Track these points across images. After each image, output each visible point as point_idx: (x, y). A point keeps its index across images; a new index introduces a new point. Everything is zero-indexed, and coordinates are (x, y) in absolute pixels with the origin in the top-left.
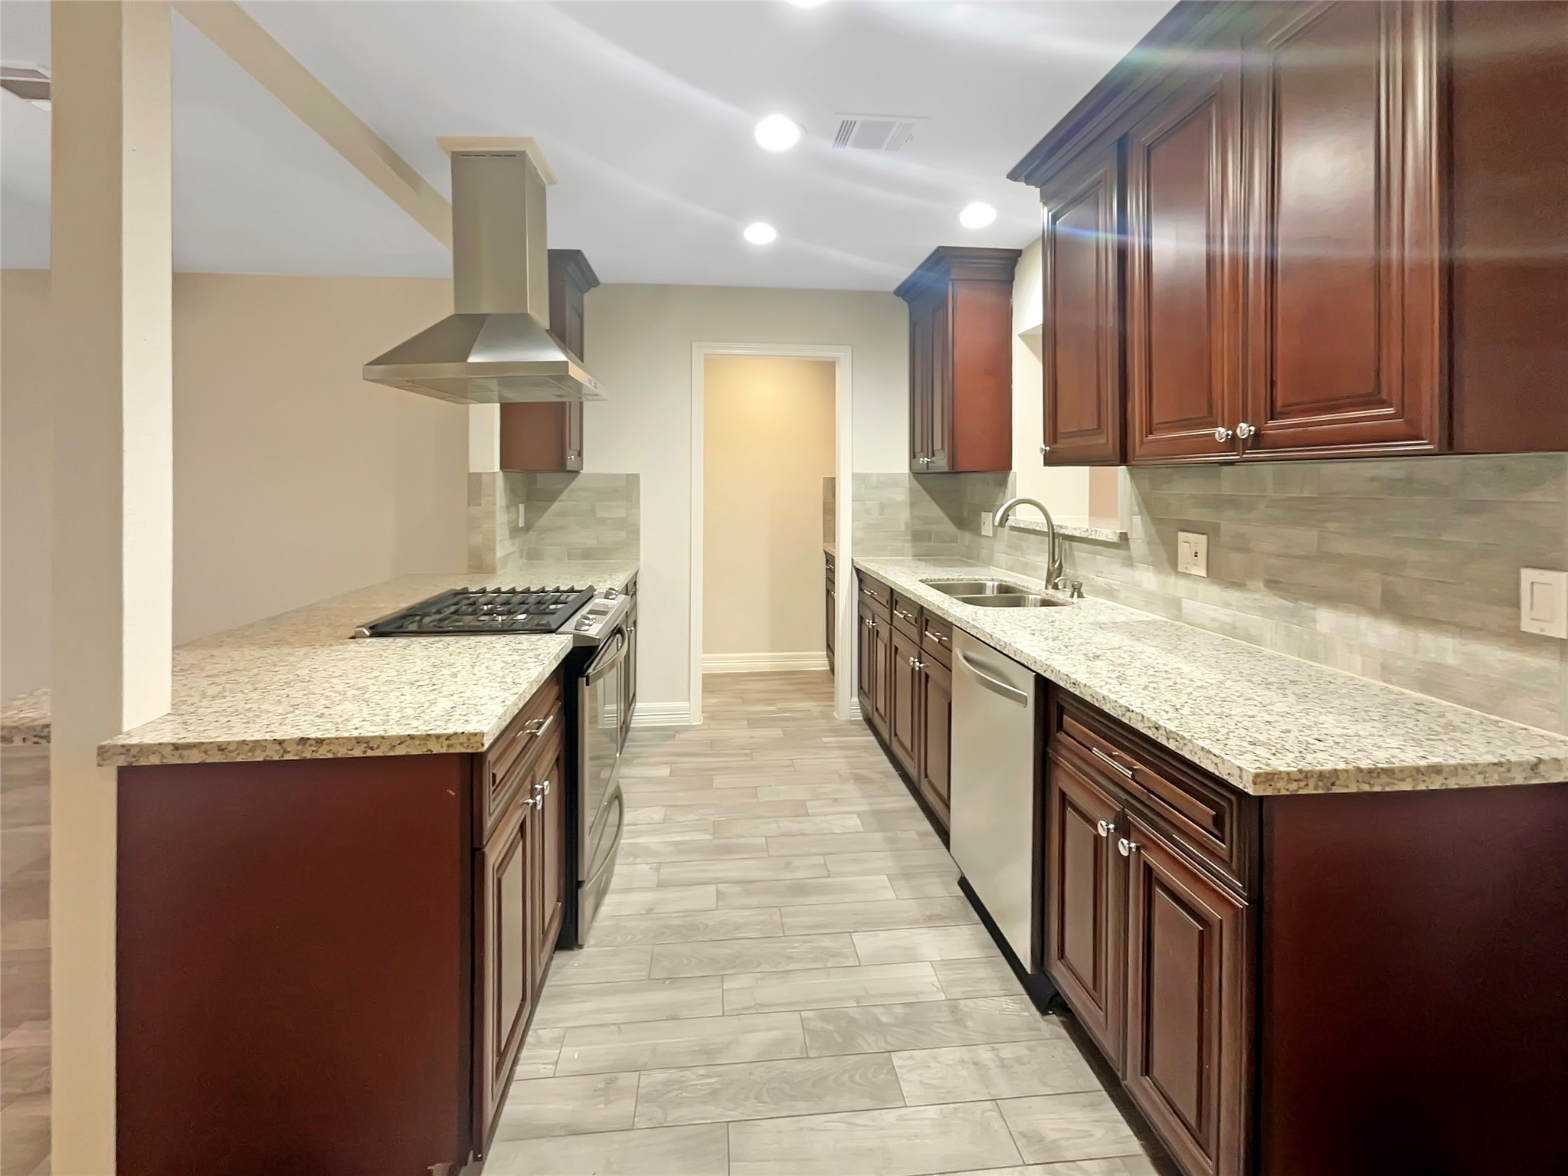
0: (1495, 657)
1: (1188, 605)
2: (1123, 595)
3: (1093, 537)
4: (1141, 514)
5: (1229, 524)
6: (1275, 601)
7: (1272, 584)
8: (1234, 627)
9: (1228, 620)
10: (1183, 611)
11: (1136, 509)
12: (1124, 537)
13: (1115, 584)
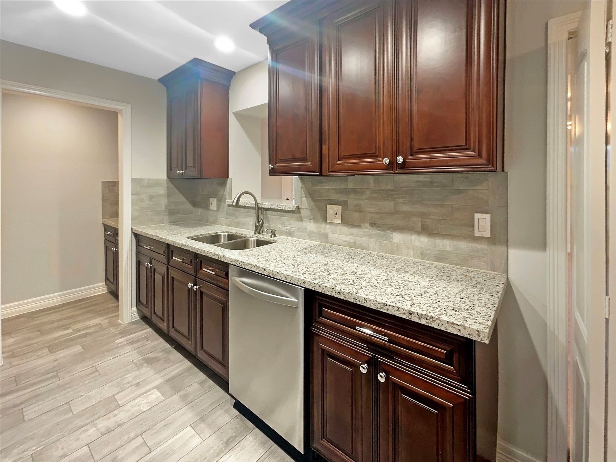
0: (464, 246)
1: (331, 236)
2: (296, 234)
3: (281, 208)
4: (306, 197)
5: (352, 201)
6: (375, 232)
7: (373, 225)
8: (355, 243)
9: (352, 241)
10: (329, 239)
11: (304, 195)
12: (298, 208)
13: (292, 229)
